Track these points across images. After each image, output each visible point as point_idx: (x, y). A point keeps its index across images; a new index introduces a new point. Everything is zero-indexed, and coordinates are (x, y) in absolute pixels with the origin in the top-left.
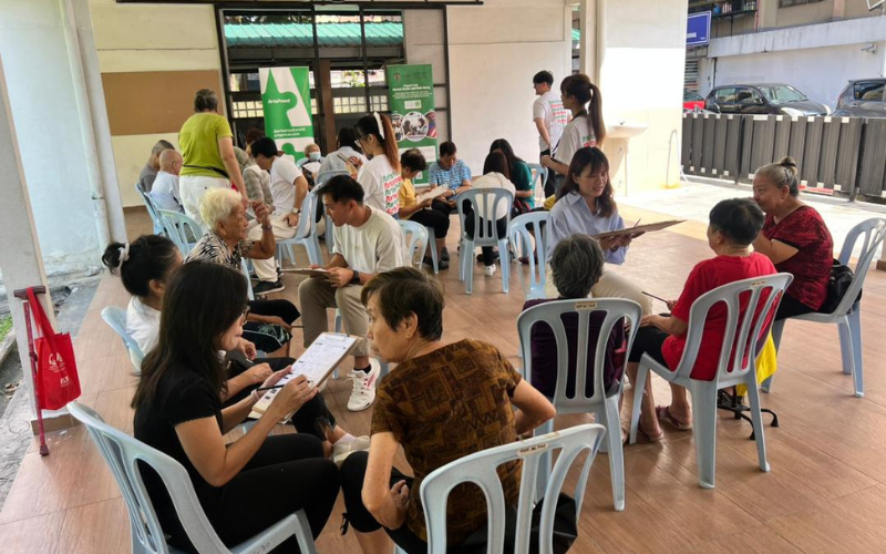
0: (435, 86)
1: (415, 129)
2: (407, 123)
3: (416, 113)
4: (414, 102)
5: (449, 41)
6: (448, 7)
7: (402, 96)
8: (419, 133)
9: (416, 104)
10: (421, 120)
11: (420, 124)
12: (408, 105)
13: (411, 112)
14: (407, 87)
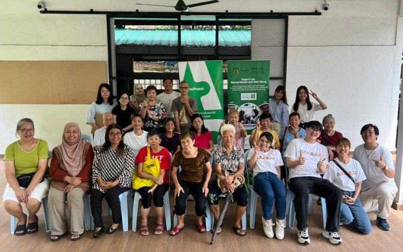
0: (271, 79)
1: (249, 118)
2: (242, 113)
3: (252, 104)
4: (250, 94)
5: (288, 44)
6: (290, 17)
7: (240, 88)
8: (252, 122)
9: (252, 97)
10: (256, 111)
11: (254, 114)
12: (244, 97)
13: (246, 103)
14: (245, 81)
